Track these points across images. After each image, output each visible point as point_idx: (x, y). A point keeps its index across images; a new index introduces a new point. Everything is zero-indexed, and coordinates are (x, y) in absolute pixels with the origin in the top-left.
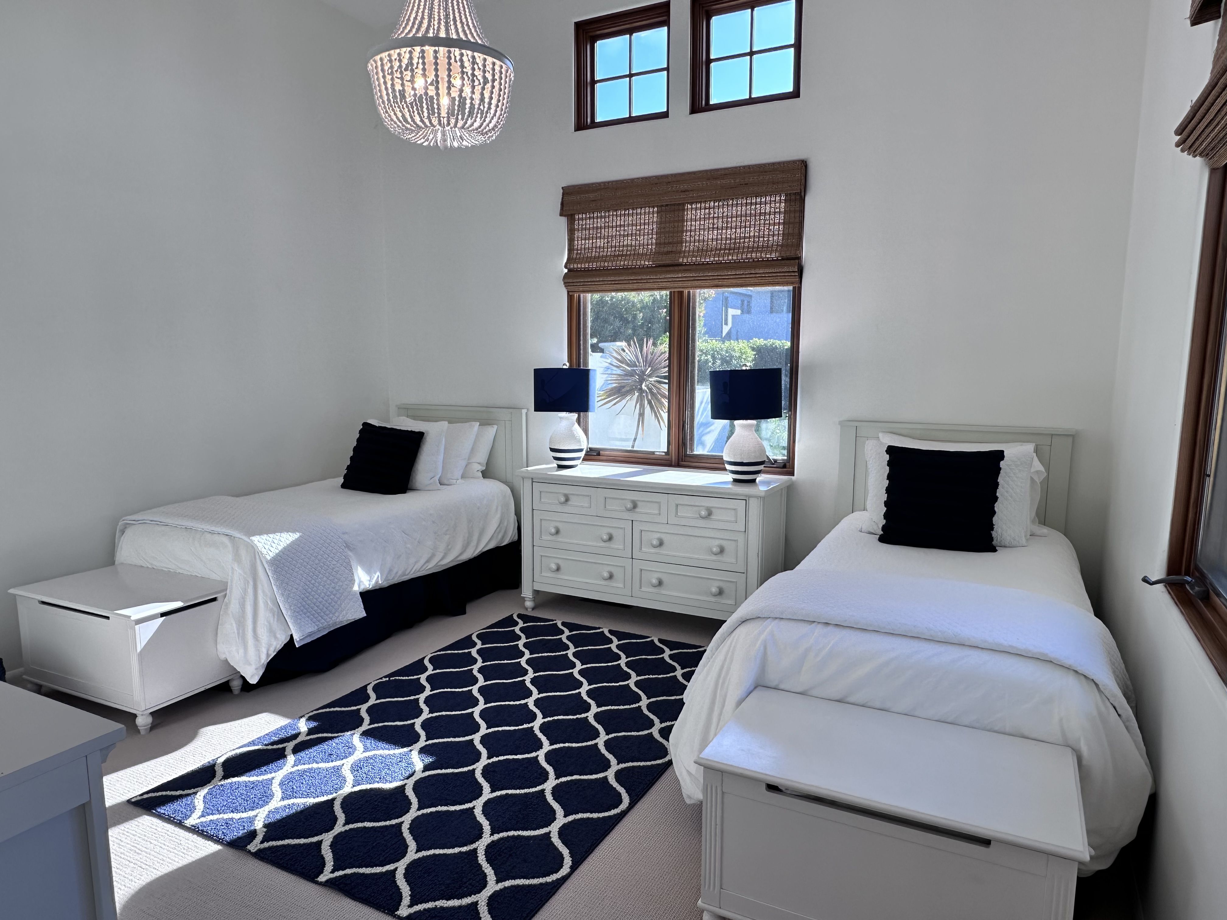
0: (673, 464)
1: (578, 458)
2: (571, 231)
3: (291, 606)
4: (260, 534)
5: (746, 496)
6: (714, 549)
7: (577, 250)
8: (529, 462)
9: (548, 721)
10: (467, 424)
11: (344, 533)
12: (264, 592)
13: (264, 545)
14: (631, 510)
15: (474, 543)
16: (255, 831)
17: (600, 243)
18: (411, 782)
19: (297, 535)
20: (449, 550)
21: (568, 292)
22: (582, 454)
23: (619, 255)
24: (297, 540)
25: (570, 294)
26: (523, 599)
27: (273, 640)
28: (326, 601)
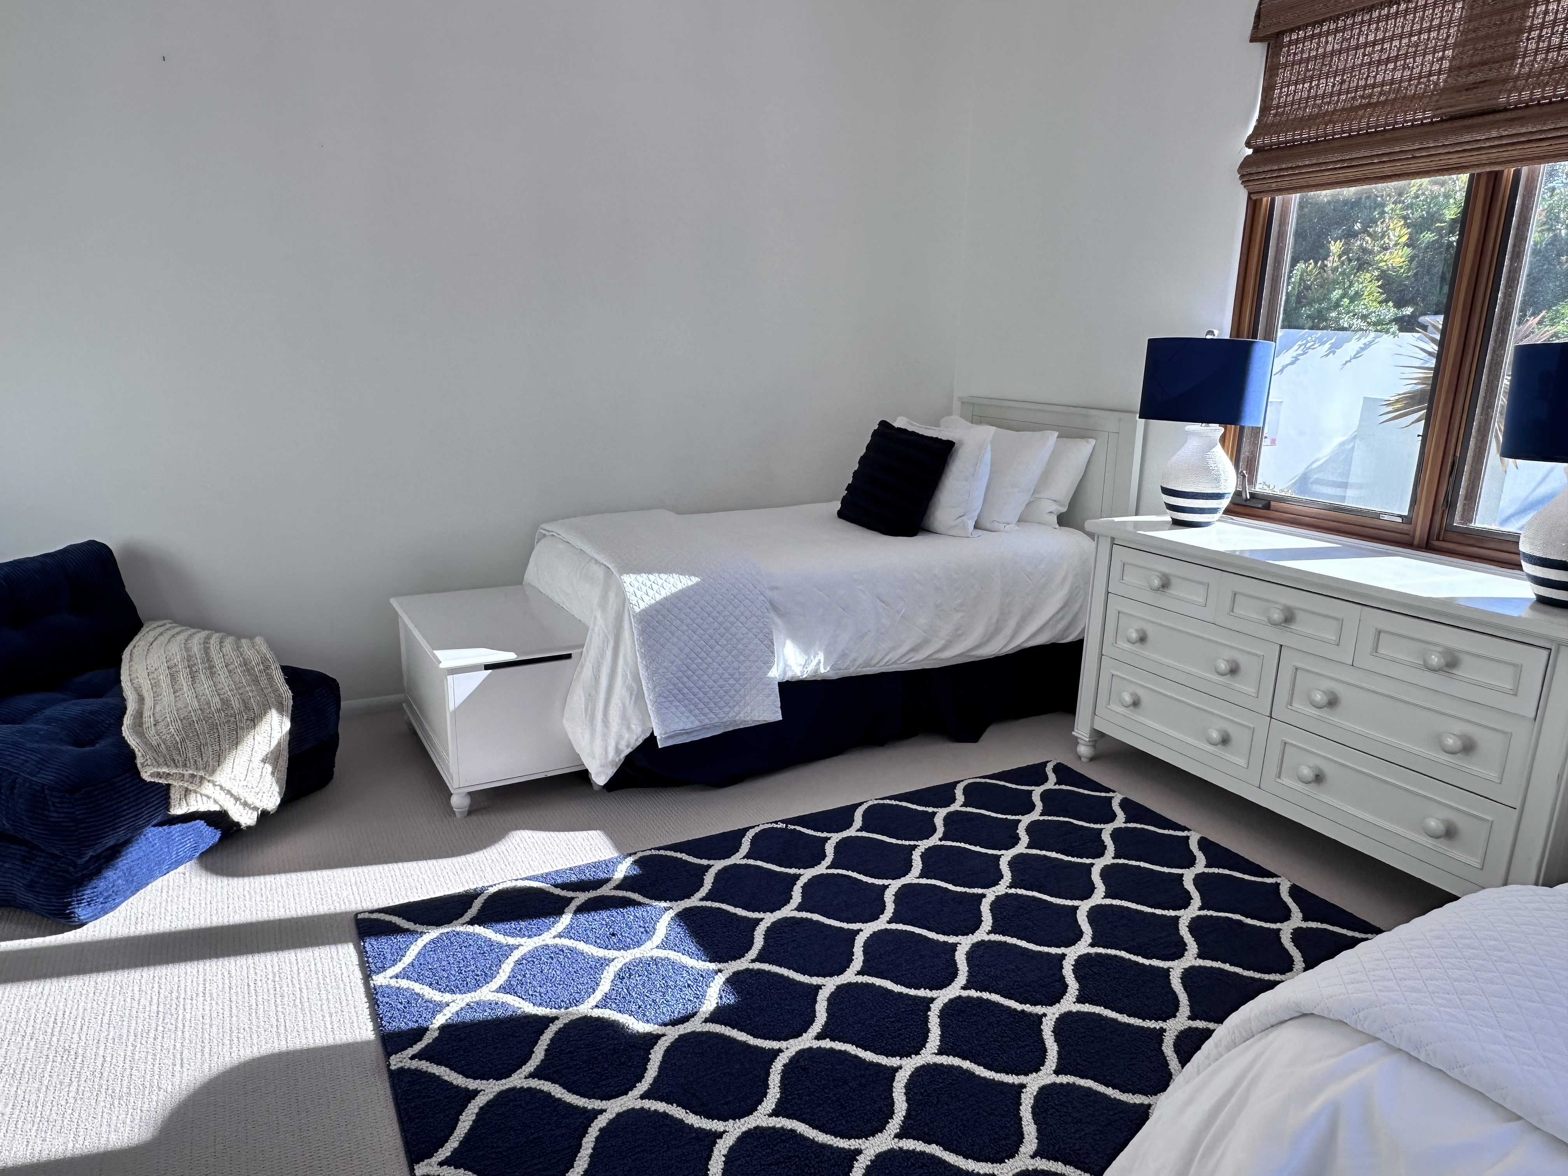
0: (1416, 541)
1: (1213, 511)
2: (1271, 71)
3: (655, 687)
4: (638, 570)
5: (1552, 640)
6: (1450, 742)
7: (1278, 107)
8: (1142, 504)
9: (968, 997)
10: (1038, 434)
11: (772, 588)
12: (625, 660)
13: (637, 591)
14: (1280, 624)
15: (1008, 632)
16: (427, 1029)
17: (1325, 86)
18: (673, 1033)
19: (695, 580)
20: (959, 636)
21: (1250, 194)
22: (1224, 503)
23: (1361, 106)
24: (689, 588)
25: (1254, 197)
26: (1075, 741)
27: (625, 731)
28: (721, 687)
